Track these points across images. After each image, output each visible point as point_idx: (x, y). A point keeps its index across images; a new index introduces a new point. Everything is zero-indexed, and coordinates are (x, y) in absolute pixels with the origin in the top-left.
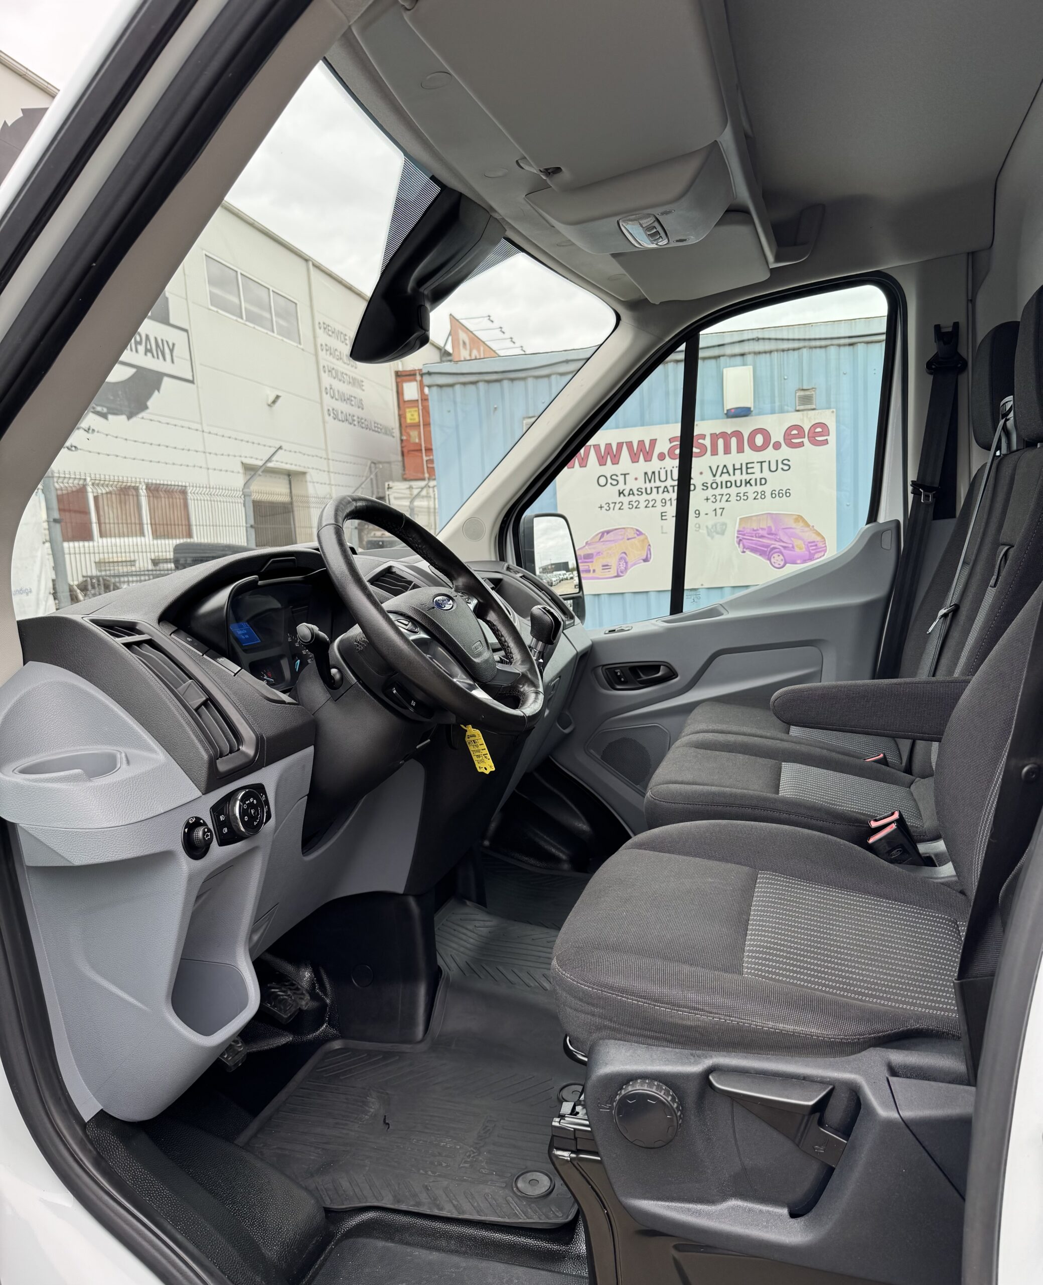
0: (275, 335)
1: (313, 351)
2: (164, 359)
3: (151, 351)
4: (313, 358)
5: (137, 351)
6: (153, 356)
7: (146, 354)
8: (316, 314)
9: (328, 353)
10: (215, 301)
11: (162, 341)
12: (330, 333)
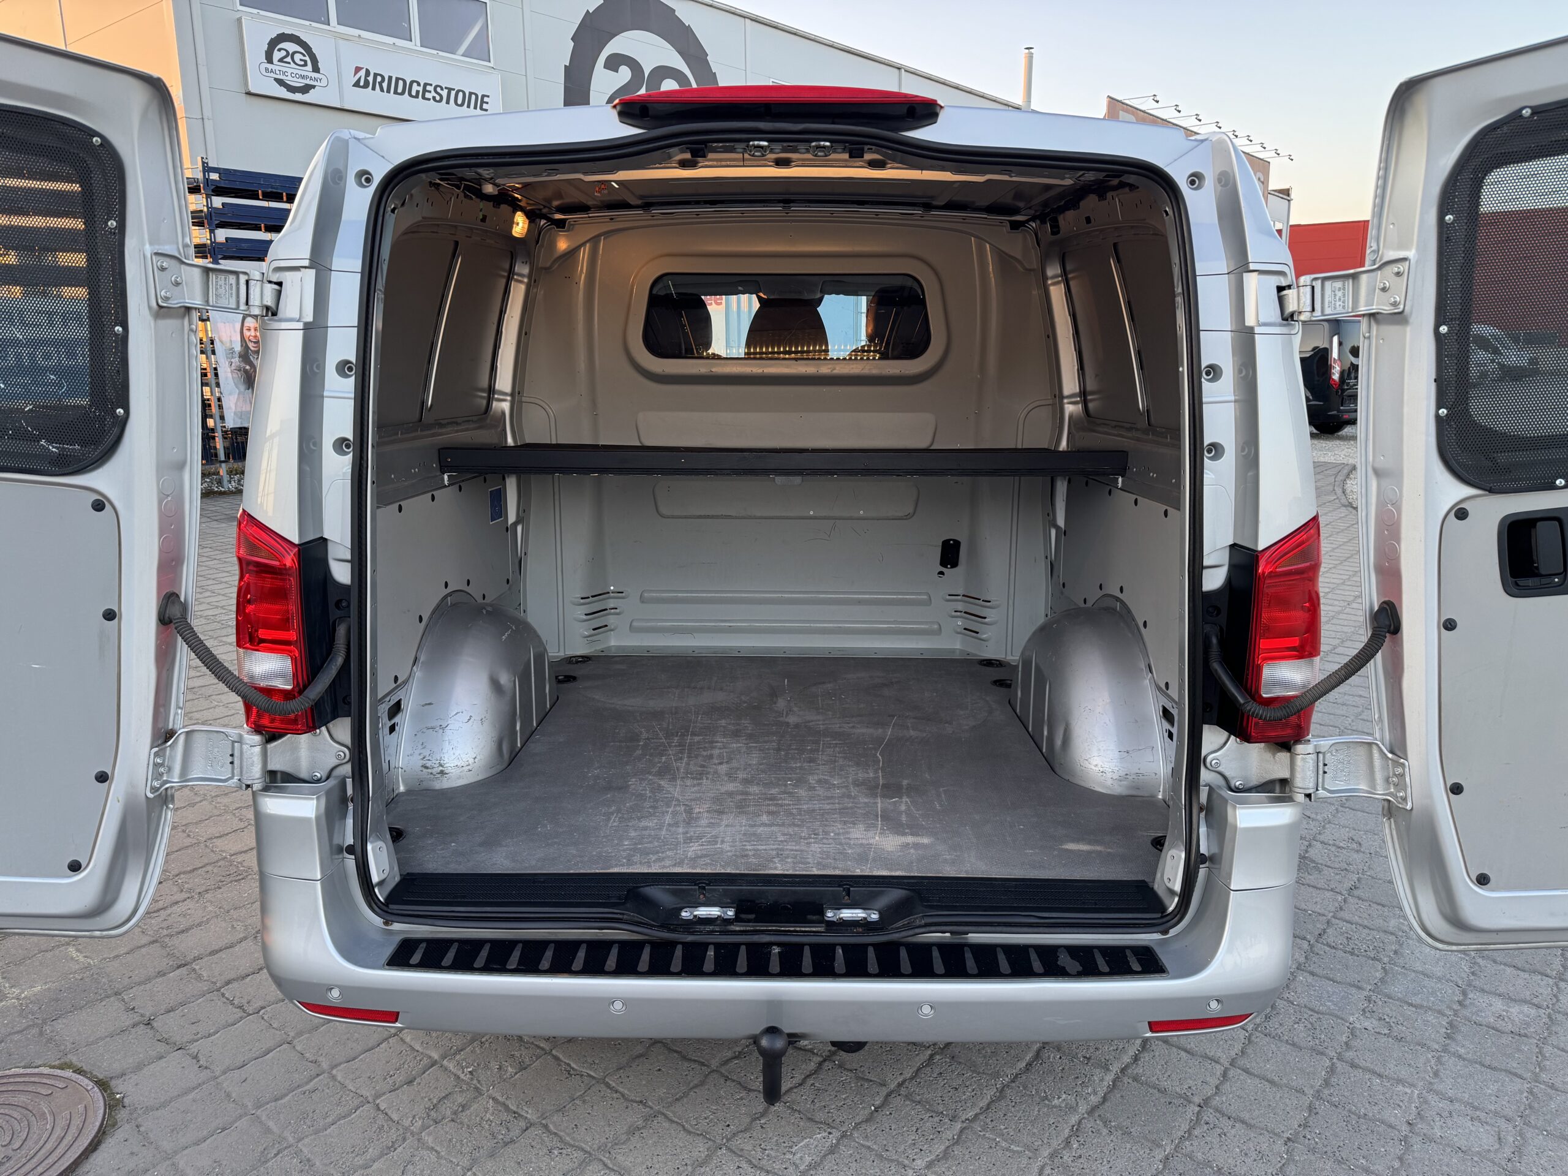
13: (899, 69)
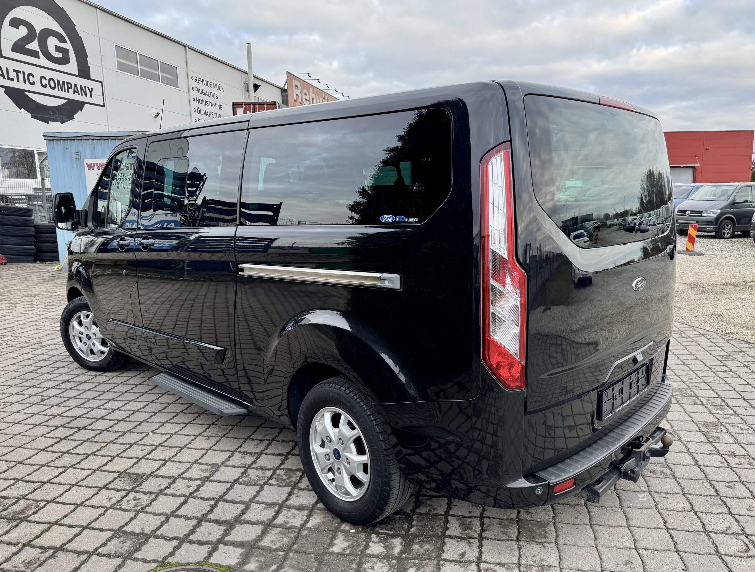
0: (161, 83)
1: (187, 91)
2: (86, 95)
3: (78, 92)
4: (187, 95)
5: (68, 92)
6: (79, 94)
7: (74, 93)
8: (189, 72)
9: (197, 91)
10: (122, 67)
11: (85, 87)
12: (200, 82)
13: (185, 46)
